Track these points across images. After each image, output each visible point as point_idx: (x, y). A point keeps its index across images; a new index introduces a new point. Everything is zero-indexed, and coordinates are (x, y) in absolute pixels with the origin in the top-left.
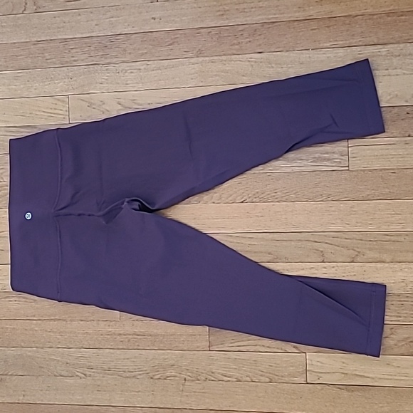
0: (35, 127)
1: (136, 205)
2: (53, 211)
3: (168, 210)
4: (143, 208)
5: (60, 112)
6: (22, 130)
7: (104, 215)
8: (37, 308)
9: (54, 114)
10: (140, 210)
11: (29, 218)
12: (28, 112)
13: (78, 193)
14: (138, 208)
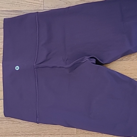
0: (21, 11)
1: (94, 61)
2: (34, 65)
3: (109, 64)
4: (98, 63)
5: (38, 2)
6: (12, 13)
7: (70, 67)
8: (21, 128)
9: (34, 3)
10: (96, 64)
11: (17, 69)
12: (16, 1)
13: (50, 53)
14: (95, 62)
